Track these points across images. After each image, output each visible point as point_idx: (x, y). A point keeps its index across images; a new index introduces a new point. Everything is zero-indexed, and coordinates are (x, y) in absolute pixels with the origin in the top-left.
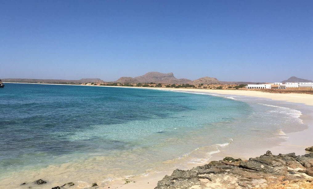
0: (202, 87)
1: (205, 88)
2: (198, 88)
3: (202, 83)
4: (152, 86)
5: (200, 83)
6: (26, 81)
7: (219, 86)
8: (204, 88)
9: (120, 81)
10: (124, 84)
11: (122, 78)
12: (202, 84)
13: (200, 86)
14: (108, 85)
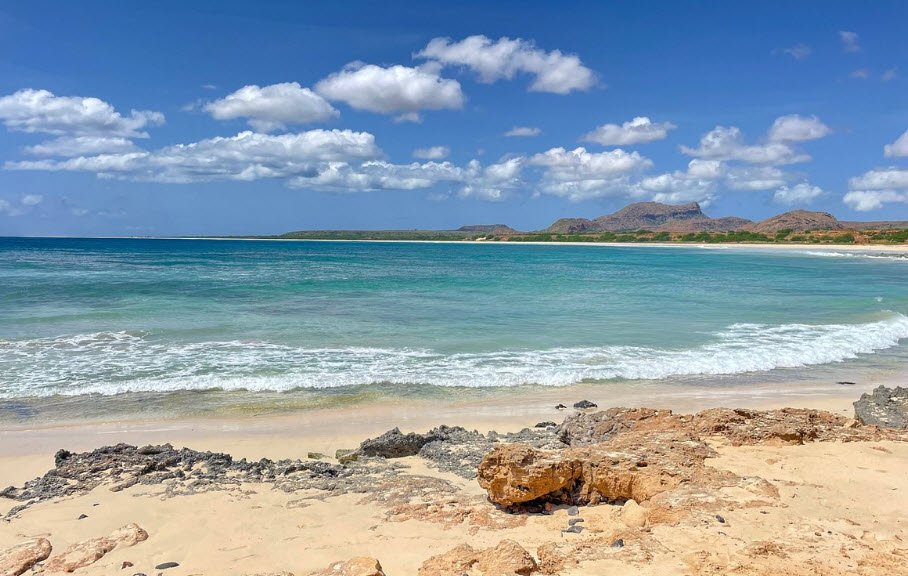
0: (789, 238)
1: (797, 240)
2: (777, 242)
3: (785, 226)
4: (642, 240)
5: (779, 226)
6: (341, 235)
7: (841, 233)
8: (793, 240)
9: (556, 229)
10: (567, 236)
11: (562, 222)
12: (788, 231)
13: (782, 237)
14: (528, 241)
